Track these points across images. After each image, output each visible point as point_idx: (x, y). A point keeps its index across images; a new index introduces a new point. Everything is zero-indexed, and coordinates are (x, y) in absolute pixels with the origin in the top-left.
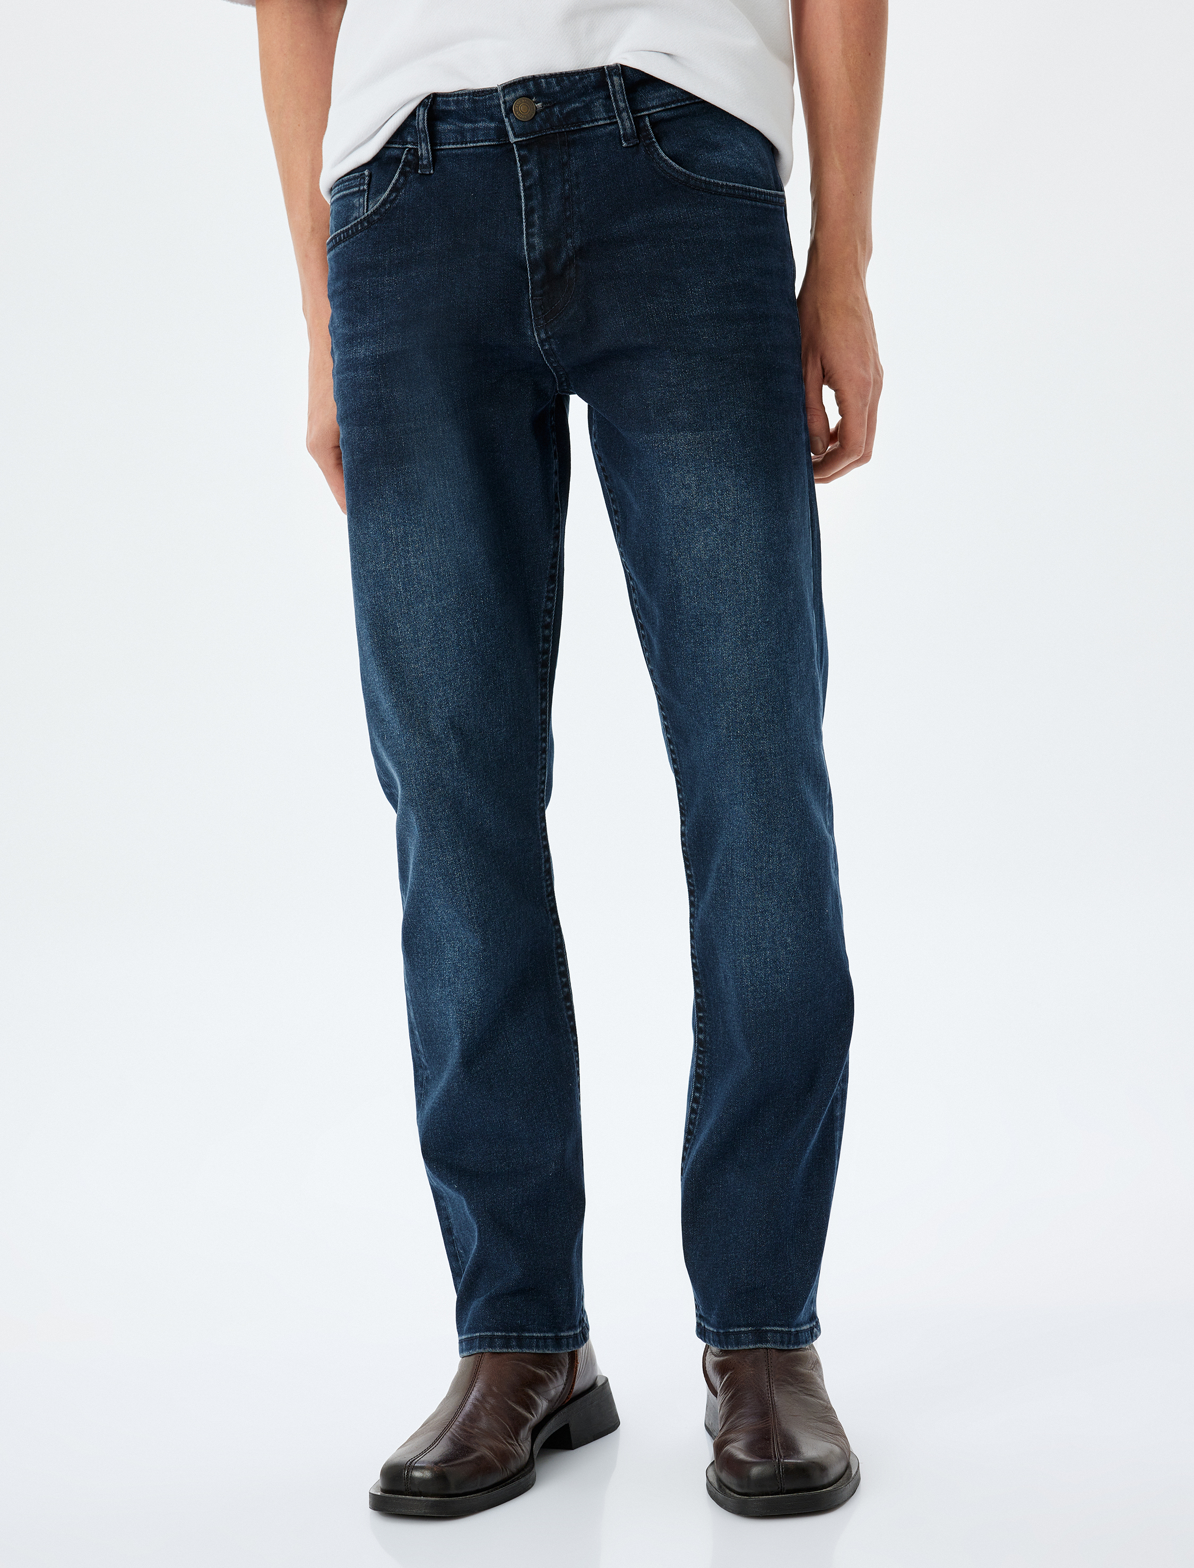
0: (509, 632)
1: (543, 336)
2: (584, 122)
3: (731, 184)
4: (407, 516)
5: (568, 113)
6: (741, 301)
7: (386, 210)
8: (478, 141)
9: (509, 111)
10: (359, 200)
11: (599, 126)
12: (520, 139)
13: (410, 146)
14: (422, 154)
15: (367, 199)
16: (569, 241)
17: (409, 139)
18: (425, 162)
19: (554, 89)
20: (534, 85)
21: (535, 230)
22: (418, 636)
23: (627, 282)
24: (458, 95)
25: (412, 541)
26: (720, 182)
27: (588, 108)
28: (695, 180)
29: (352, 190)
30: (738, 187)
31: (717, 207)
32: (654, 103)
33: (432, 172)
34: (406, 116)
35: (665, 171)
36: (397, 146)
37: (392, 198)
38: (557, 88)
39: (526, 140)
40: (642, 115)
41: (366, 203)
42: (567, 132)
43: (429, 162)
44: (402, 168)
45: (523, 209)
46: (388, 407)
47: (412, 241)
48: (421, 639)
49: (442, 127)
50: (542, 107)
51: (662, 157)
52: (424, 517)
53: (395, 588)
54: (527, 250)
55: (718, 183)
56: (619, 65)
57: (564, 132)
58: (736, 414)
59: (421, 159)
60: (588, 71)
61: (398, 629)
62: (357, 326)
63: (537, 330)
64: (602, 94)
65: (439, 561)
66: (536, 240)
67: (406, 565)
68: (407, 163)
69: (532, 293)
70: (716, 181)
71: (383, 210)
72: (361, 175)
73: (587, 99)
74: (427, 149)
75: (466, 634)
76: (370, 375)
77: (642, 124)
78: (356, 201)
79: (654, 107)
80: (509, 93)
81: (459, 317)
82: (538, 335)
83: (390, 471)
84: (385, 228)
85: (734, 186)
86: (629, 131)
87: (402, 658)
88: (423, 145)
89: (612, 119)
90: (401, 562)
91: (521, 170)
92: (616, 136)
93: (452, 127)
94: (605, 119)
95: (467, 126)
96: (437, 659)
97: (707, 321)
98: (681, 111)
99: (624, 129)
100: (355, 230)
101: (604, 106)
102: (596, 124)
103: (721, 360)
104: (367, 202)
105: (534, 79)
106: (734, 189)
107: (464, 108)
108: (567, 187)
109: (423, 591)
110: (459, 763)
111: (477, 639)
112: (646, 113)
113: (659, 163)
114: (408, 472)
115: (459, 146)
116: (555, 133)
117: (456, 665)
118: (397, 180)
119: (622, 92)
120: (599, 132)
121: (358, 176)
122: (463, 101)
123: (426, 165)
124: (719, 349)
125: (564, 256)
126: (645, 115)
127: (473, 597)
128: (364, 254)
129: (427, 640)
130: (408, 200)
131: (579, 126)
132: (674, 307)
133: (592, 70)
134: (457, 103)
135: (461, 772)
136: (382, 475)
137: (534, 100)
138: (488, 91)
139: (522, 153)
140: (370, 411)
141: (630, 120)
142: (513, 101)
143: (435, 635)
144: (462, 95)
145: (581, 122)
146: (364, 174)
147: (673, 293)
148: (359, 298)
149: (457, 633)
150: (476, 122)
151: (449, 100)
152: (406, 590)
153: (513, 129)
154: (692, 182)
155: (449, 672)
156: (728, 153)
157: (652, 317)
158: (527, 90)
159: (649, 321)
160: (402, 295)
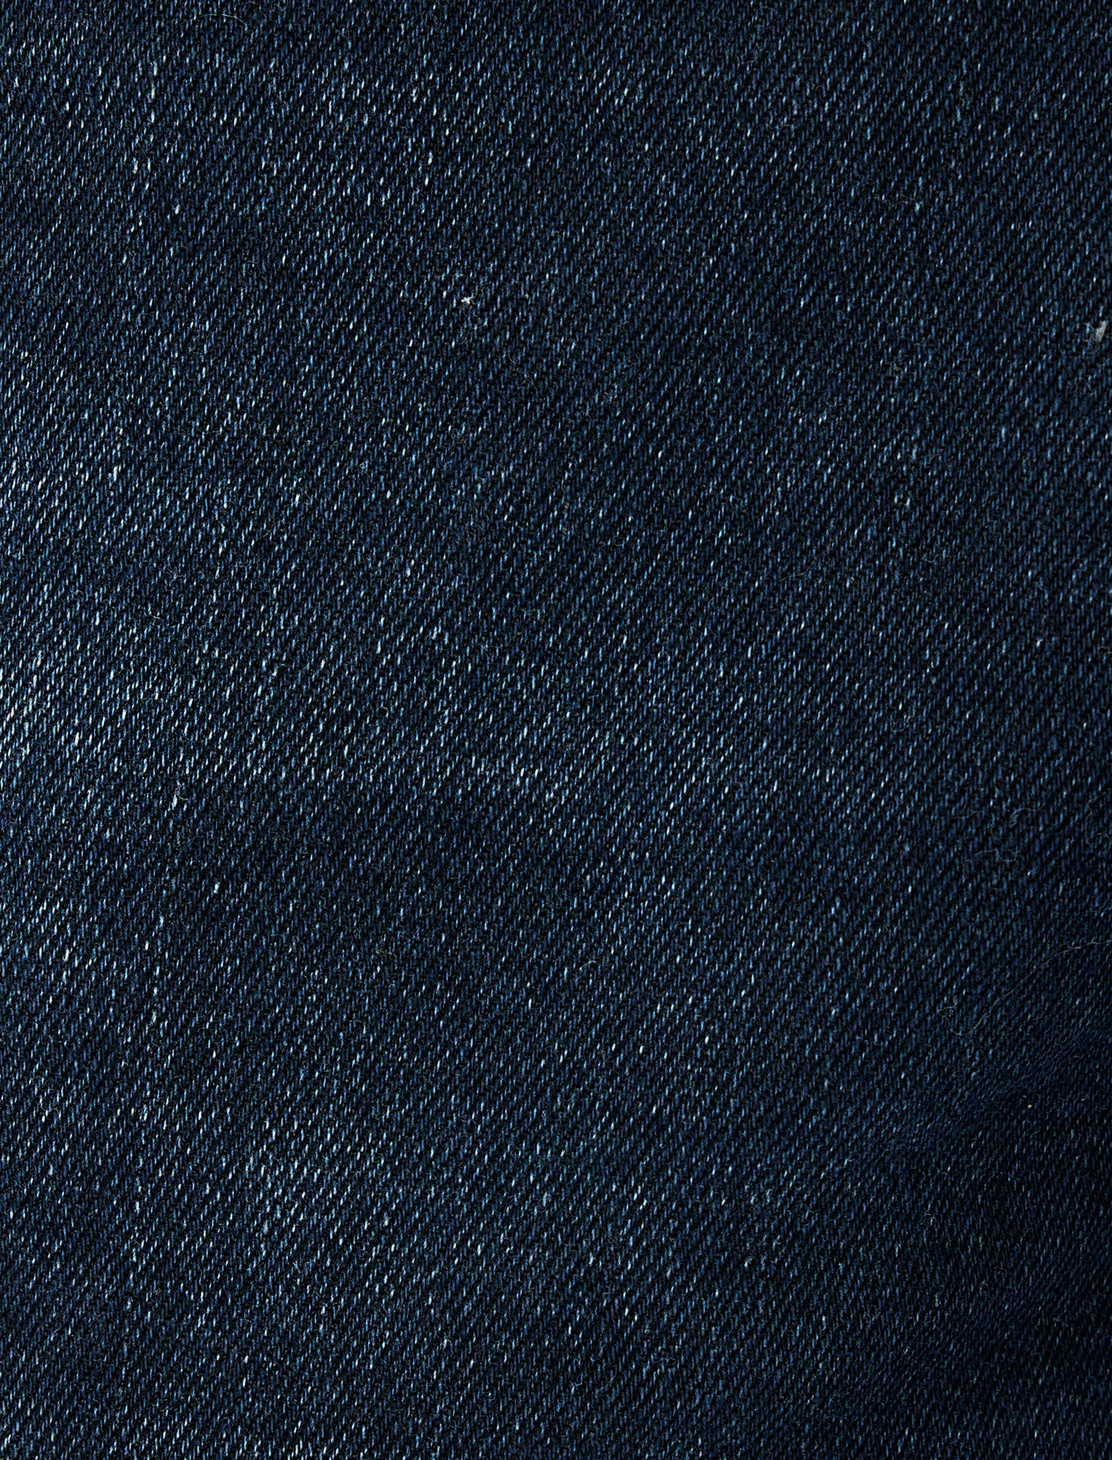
160: (494, 277)
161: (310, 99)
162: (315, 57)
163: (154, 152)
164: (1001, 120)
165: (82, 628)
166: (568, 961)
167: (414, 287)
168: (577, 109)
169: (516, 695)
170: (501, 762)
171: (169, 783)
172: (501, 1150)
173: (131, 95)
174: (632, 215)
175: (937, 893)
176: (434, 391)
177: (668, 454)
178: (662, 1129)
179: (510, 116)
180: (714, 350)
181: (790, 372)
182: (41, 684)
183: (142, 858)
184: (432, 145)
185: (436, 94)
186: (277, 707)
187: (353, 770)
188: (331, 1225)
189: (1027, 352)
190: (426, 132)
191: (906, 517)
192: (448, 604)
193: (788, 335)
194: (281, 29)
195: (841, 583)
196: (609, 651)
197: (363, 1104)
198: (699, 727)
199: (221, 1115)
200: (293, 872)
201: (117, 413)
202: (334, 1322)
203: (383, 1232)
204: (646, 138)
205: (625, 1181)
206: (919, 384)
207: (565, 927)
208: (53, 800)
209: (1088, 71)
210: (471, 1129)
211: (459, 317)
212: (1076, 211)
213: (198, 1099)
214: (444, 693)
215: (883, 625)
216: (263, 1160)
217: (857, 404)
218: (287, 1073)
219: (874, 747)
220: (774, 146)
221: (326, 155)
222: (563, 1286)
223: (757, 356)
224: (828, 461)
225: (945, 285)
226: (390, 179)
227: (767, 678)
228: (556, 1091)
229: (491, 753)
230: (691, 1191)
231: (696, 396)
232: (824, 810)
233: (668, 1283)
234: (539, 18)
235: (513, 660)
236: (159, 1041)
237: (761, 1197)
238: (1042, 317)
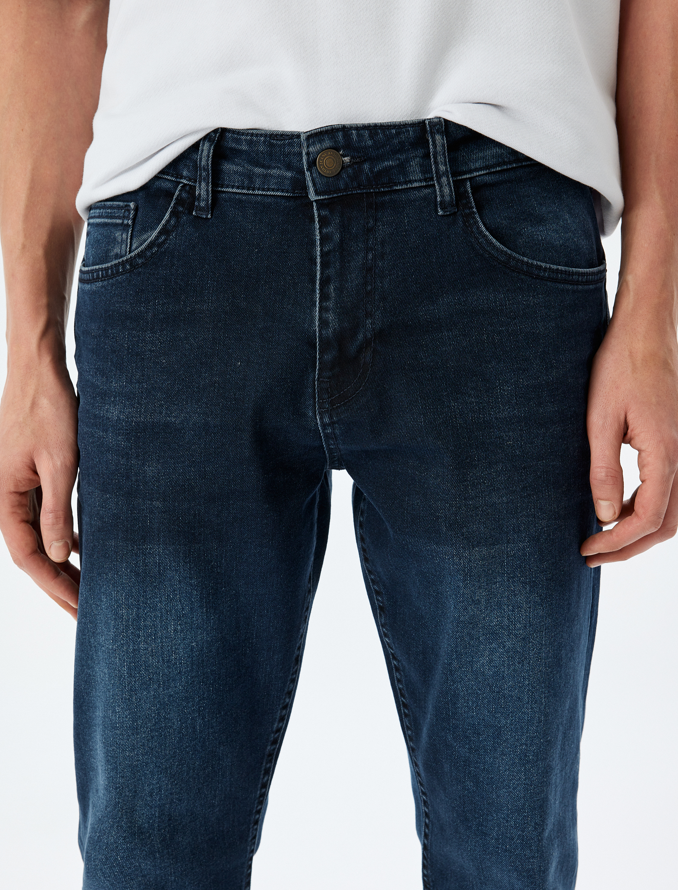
0: (234, 716)
1: (327, 420)
2: (396, 182)
3: (555, 267)
4: (142, 599)
5: (380, 172)
6: (552, 402)
7: (152, 254)
8: (268, 190)
9: (312, 164)
10: (122, 235)
11: (412, 188)
12: (322, 197)
13: (185, 182)
14: (200, 194)
15: (132, 236)
16: (369, 321)
17: (185, 173)
18: (202, 204)
19: (365, 142)
20: (344, 137)
21: (330, 304)
22: (137, 724)
23: (431, 375)
24: (252, 135)
25: (145, 626)
26: (543, 265)
27: (402, 167)
28: (516, 261)
29: (114, 221)
30: (562, 270)
31: (538, 294)
32: (477, 165)
33: (209, 216)
34: (187, 147)
35: (484, 248)
36: (169, 178)
37: (160, 240)
38: (370, 143)
39: (328, 199)
40: (463, 179)
41: (129, 240)
42: (375, 192)
43: (207, 204)
44: (174, 207)
45: (318, 277)
46: (137, 481)
47: (181, 294)
48: (141, 727)
49: (228, 167)
50: (350, 162)
51: (482, 232)
52: (161, 602)
53: (120, 671)
54: (319, 326)
55: (541, 266)
56: (442, 120)
57: (372, 192)
58: (535, 527)
59: (198, 199)
60: (406, 124)
61: (116, 713)
62: (111, 382)
63: (320, 414)
64: (420, 152)
65: (171, 648)
66: (330, 316)
67: (134, 650)
68: (179, 201)
69: (319, 374)
70: (539, 263)
71: (149, 254)
72: (126, 206)
73: (403, 157)
74: (207, 191)
75: (189, 722)
76: (122, 441)
77: (462, 189)
78: (118, 234)
79: (477, 170)
80: (314, 143)
81: (235, 395)
82: (321, 419)
83: (130, 548)
84: (150, 274)
85: (558, 269)
86: (447, 198)
87: (117, 744)
88: (203, 184)
89: (428, 181)
90: (129, 646)
91: (320, 232)
92: (431, 201)
93: (240, 169)
94: (421, 181)
95: (258, 170)
96: (156, 747)
97: (513, 423)
98: (506, 176)
99: (442, 196)
100: (115, 272)
101: (421, 166)
102: (409, 186)
103: (524, 468)
104: (131, 239)
105: (345, 129)
106: (557, 273)
107: (257, 150)
108: (370, 256)
109: (150, 679)
110: (163, 852)
111: (200, 726)
112: (468, 176)
113: (477, 239)
114: (149, 553)
115: (245, 191)
116: (362, 194)
117: (175, 752)
118: (168, 221)
119: (444, 154)
120: (413, 195)
121: (122, 207)
122: (258, 142)
123: (204, 208)
124: (524, 457)
125: (360, 337)
126: (466, 179)
127: (202, 685)
128: (124, 301)
129: (147, 728)
130: (180, 246)
131: (391, 187)
132: (479, 408)
133: (411, 124)
134: (250, 143)
135: (164, 861)
136: (120, 551)
137: (341, 153)
138: (288, 135)
139: (323, 213)
140: (116, 479)
141: (450, 187)
142: (318, 153)
143: (156, 723)
144: (257, 135)
145: (393, 183)
146: (129, 206)
147: (481, 391)
148: (115, 352)
149: (180, 721)
150: (269, 167)
151: (240, 139)
152: (130, 675)
153: (314, 185)
154: (513, 263)
155: (167, 760)
156: (553, 227)
157: (456, 418)
158: (335, 142)
159: (452, 422)
160: (167, 358)
161: (145, 337)
162: (145, 331)
163: (127, 344)
164: (227, 337)
165: (122, 403)
166: (181, 442)
167: (158, 359)
168: (176, 337)
169: (172, 410)
170: (171, 418)
171: (132, 421)
172: (175, 465)
173: (124, 336)
174: (183, 350)
175: (224, 433)
176: (161, 372)
177: (188, 379)
178: (194, 462)
179: (169, 338)
180: (193, 367)
181: (203, 369)
182: (118, 410)
183: (130, 431)
184: (160, 342)
185: (160, 336)
186: (144, 412)
187: (153, 419)
188: (156, 475)
189: (231, 366)
190: (159, 340)
191: (217, 387)
192: (164, 399)
193: (202, 364)
194: (141, 328)
195: (210, 395)
196: (183, 404)
197: (158, 460)
198: (194, 413)
199: (141, 462)
200: (148, 432)
201: (124, 376)
202: (157, 487)
203: (162, 475)
204: (185, 341)
205: (191, 468)
206: (218, 370)
207: (180, 437)
208: (120, 424)
209: (237, 331)
210: (171, 463)
211: (163, 363)
212: (236, 349)
213: (139, 460)
214: (164, 410)
215: (215, 400)
216: (147, 467)
217: (211, 373)
218: (149, 456)
219: (214, 416)
220: (200, 341)
221: (147, 344)
222: (185, 481)
223: (199, 367)
224: (207, 380)
225: (221, 358)
226: (155, 346)
227: (202, 407)
228: (181, 458)
229: (169, 417)
230: (199, 468)
231: (192, 372)
232: (209, 423)
233: (197, 479)
234: (172, 326)
235: (172, 405)
236: (134, 453)
237: (207, 469)
238: (232, 362)
